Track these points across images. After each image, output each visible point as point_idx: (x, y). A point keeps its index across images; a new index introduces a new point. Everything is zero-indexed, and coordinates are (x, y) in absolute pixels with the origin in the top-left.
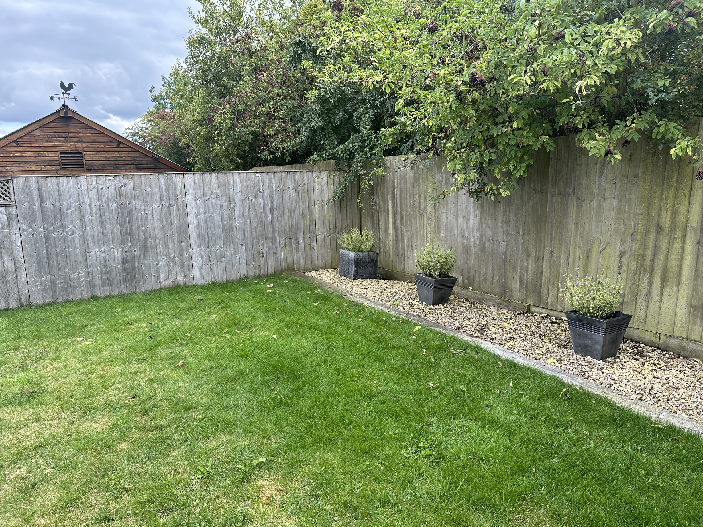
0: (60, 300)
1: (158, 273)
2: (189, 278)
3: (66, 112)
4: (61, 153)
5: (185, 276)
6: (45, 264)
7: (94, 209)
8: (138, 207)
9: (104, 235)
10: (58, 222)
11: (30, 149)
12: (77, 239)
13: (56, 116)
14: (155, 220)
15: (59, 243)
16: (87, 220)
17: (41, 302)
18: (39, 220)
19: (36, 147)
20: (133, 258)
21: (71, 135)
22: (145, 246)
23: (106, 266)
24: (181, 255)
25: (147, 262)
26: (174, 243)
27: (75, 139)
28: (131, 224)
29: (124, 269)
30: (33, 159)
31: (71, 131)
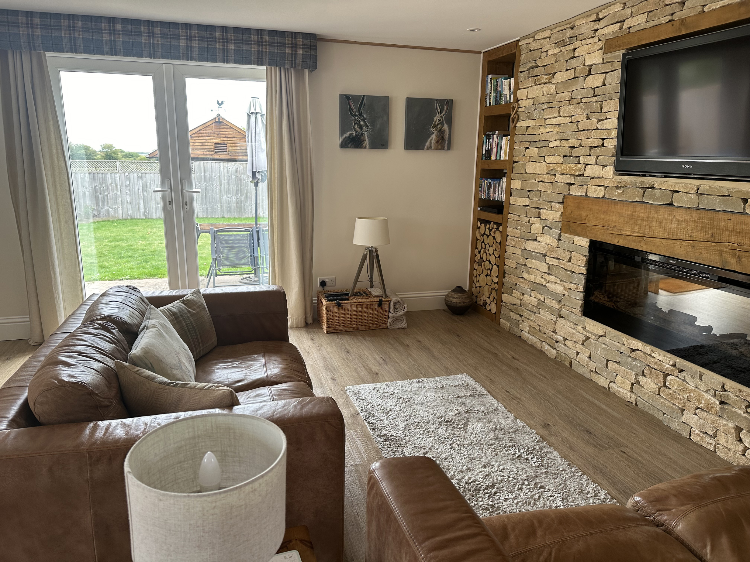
0: (209, 217)
3: (219, 119)
4: (215, 144)
6: (204, 200)
7: (225, 177)
8: (244, 178)
9: (229, 190)
10: (211, 182)
11: (198, 141)
12: (218, 190)
13: (213, 121)
15: (210, 192)
16: (223, 182)
17: (202, 216)
18: (203, 180)
19: (202, 140)
20: (241, 201)
21: (221, 133)
22: (247, 196)
23: (229, 204)
25: (247, 204)
27: (223, 136)
28: (241, 186)
29: (237, 206)
30: (199, 147)
31: (222, 130)
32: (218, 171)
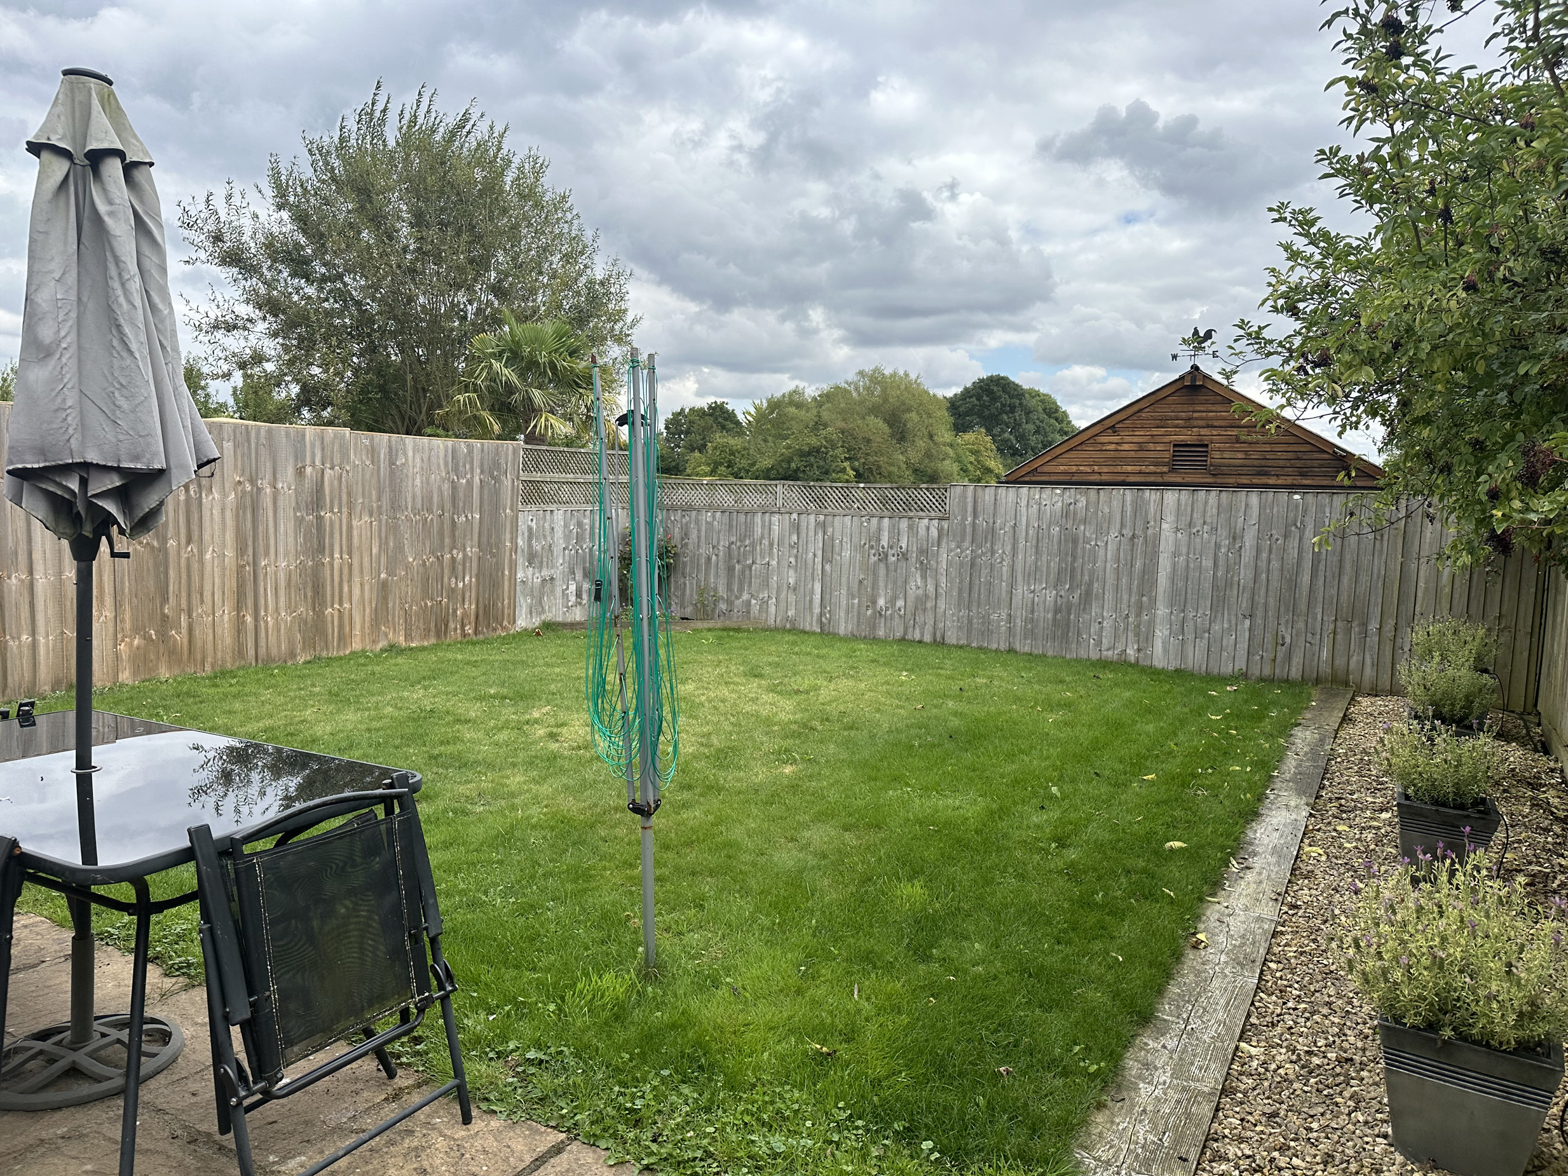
0: (974, 644)
1: (1100, 637)
2: (1145, 654)
3: (1194, 379)
4: (1175, 446)
5: (1139, 650)
7: (1031, 532)
8: (1088, 535)
9: (1037, 568)
12: (1005, 569)
13: (1179, 385)
14: (1109, 557)
16: (1021, 545)
18: (968, 538)
19: (1140, 436)
20: (1069, 607)
22: (1088, 592)
23: (1032, 612)
24: (1138, 615)
25: (1087, 617)
26: (1130, 596)
27: (1201, 423)
28: (1074, 558)
29: (1054, 619)
31: (1197, 408)
32: (1013, 513)
